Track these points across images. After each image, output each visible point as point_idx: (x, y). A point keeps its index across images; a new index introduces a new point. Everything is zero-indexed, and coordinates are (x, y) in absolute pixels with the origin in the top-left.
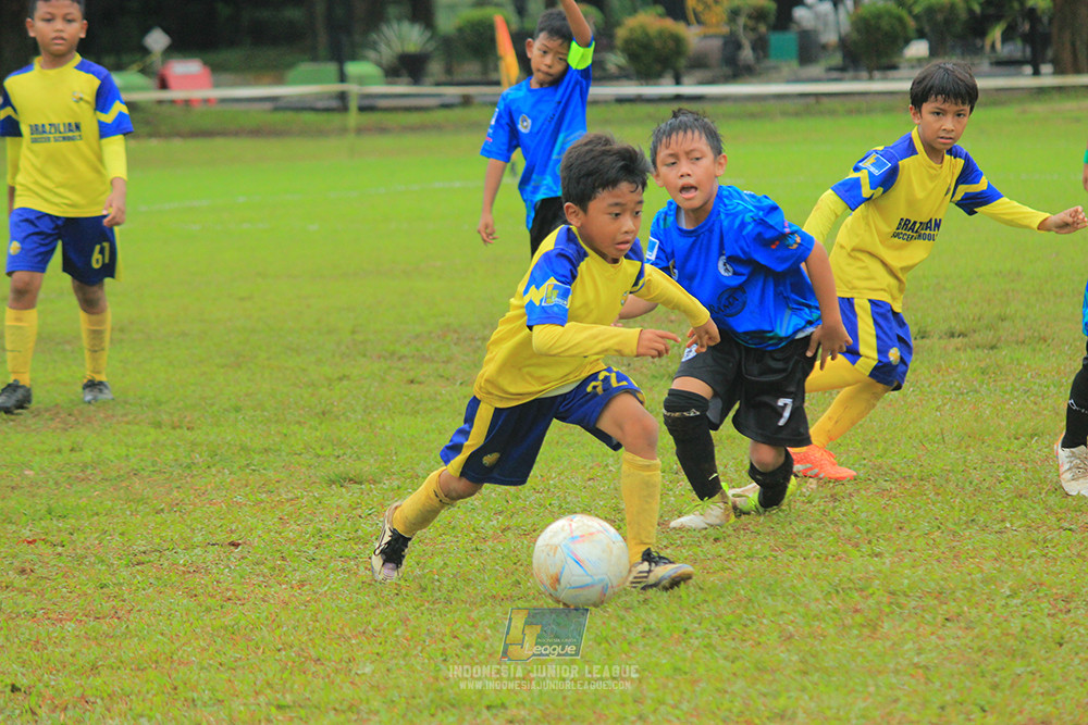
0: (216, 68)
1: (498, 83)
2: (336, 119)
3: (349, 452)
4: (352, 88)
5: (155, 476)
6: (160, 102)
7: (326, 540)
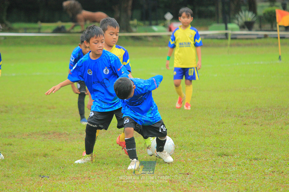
1: (276, 31)
2: (224, 42)
3: (224, 146)
4: (229, 32)
6: (169, 36)
7: (216, 173)
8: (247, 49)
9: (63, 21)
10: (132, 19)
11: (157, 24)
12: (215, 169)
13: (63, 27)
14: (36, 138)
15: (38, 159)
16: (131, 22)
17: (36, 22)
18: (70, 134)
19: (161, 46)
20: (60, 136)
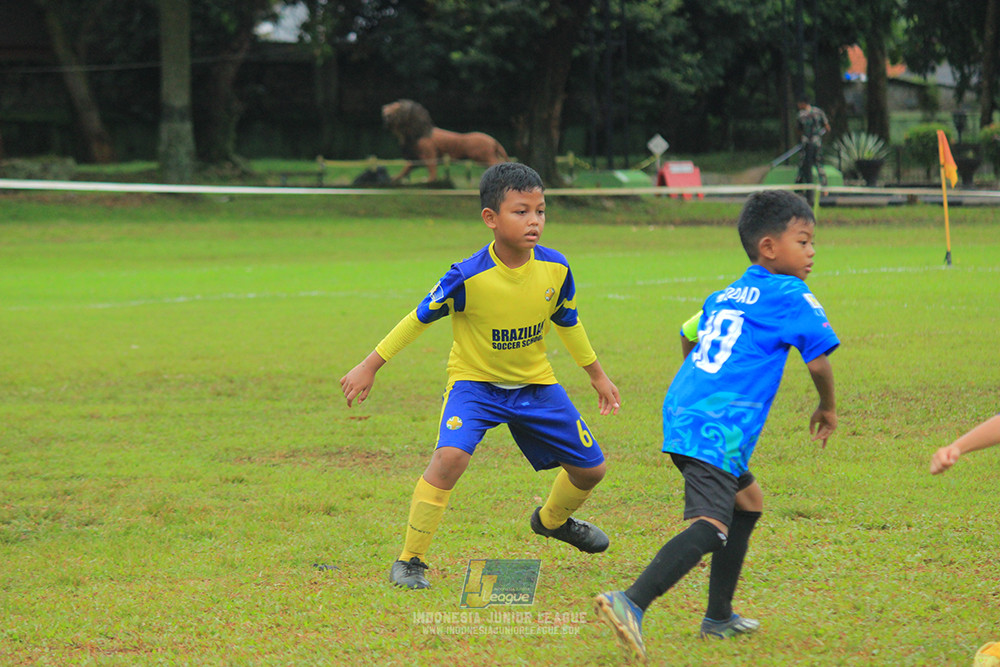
0: (704, 168)
1: (939, 186)
3: (800, 490)
4: (817, 188)
5: (639, 505)
6: (659, 196)
7: (778, 564)
8: (863, 232)
9: (381, 156)
10: (562, 152)
11: (626, 167)
12: (774, 552)
13: (382, 171)
14: (306, 464)
15: (311, 521)
16: (560, 160)
17: (312, 157)
18: (394, 455)
19: (636, 223)
20: (368, 460)
